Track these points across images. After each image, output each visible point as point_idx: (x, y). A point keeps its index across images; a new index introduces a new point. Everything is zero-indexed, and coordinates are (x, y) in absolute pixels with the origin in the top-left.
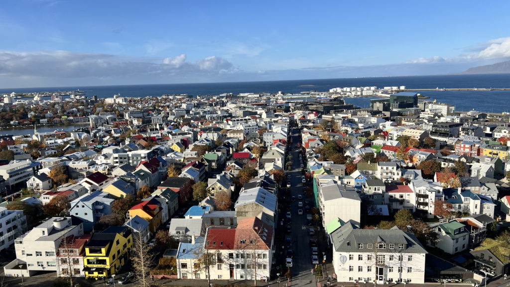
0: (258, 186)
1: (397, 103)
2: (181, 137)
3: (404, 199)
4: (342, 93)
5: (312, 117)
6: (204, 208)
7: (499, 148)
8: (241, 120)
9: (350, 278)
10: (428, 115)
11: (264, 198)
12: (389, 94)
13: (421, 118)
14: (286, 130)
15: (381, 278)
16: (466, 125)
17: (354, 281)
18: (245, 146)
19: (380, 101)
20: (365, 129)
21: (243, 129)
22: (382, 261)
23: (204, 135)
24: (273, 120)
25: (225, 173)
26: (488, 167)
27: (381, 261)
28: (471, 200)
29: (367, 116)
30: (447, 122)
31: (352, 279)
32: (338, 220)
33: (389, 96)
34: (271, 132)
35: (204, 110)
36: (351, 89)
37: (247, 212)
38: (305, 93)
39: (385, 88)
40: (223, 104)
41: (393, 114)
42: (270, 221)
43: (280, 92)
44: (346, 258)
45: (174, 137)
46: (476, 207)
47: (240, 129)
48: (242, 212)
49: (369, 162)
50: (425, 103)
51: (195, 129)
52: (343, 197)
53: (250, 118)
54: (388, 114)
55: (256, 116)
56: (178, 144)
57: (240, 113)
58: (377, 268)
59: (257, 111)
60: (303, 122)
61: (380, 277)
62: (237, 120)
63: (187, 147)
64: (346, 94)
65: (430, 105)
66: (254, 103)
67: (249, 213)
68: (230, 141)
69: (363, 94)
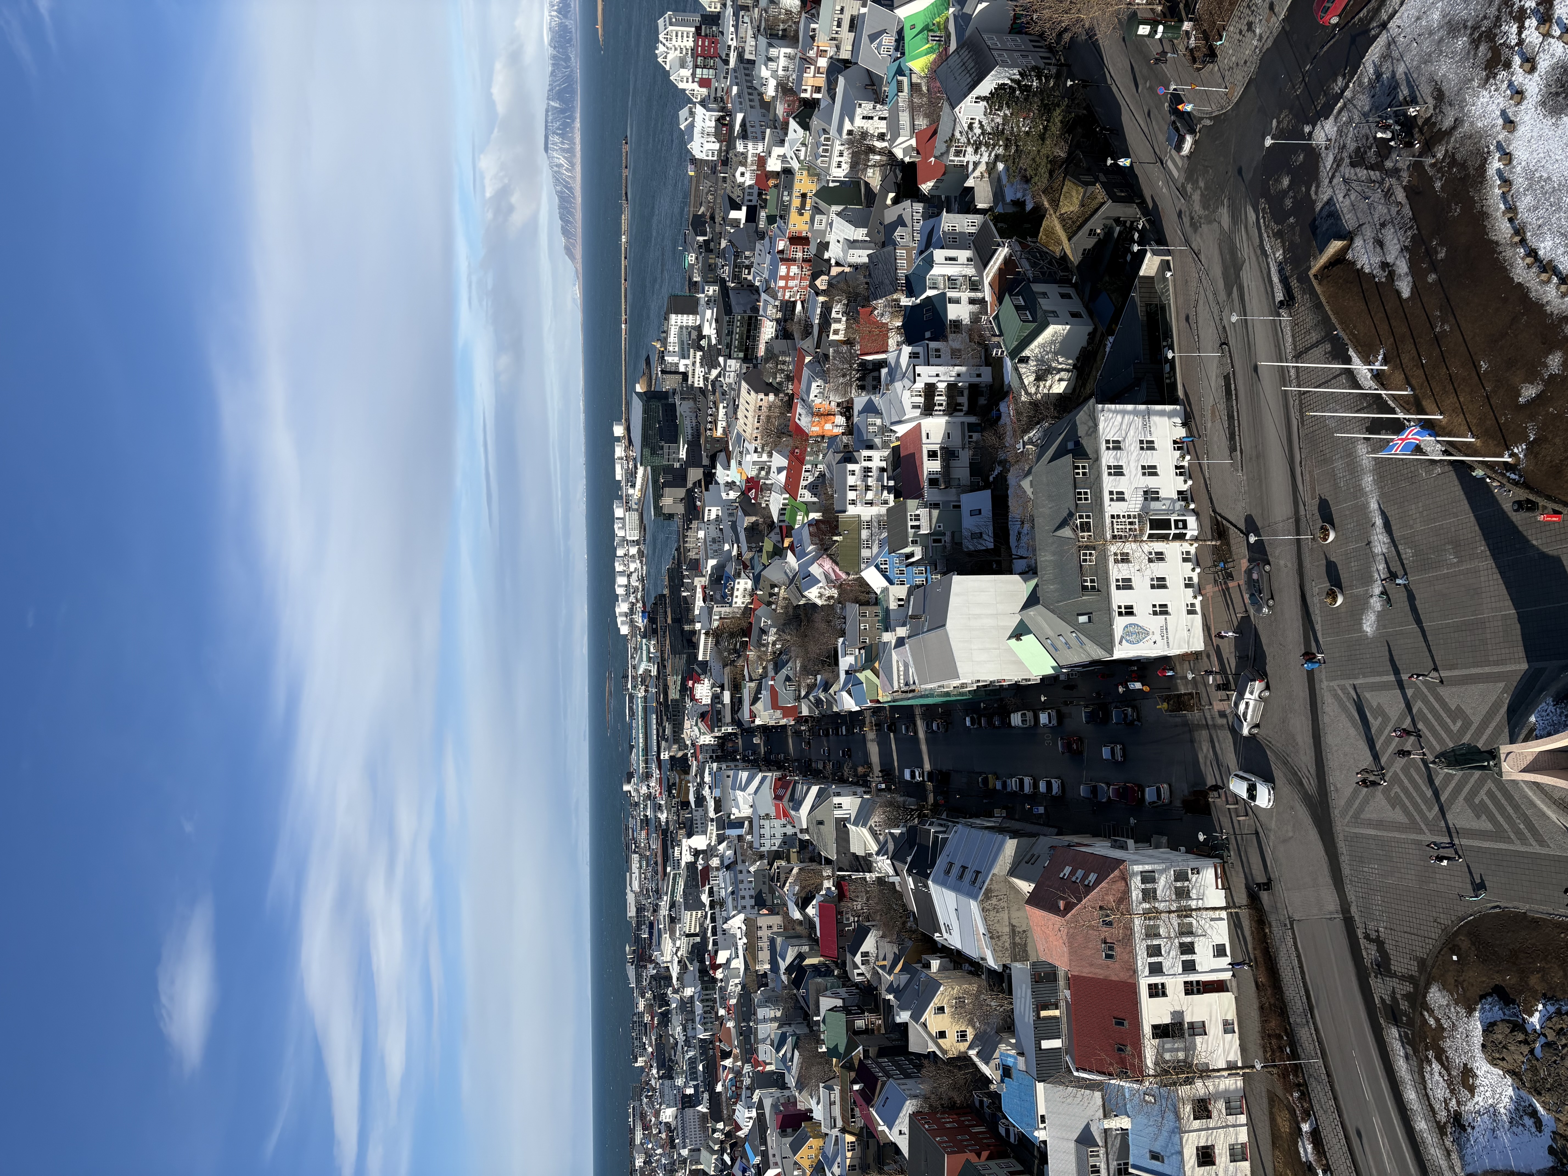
0: (926, 886)
1: (662, 448)
2: (772, 1136)
3: (942, 448)
4: (632, 599)
5: (703, 691)
6: (1007, 1072)
7: (786, 193)
8: (713, 920)
9: (1191, 612)
10: (698, 365)
11: (964, 868)
12: (636, 467)
13: (706, 386)
14: (744, 775)
15: (1180, 525)
16: (726, 272)
17: (1198, 602)
18: (797, 915)
19: (658, 496)
20: (738, 542)
21: (742, 916)
22: (1131, 523)
23: (765, 1052)
24: (712, 814)
25: (890, 990)
26: (838, 222)
27: (1128, 527)
28: (936, 271)
29: (701, 534)
30: (717, 321)
31: (1193, 605)
32: (1014, 640)
33: (641, 471)
34: (751, 823)
35: (681, 1043)
36: (622, 573)
37: (1013, 927)
38: (631, 708)
39: (618, 477)
40: (664, 978)
41: (693, 459)
42: (1036, 851)
43: (626, 788)
44: (1131, 625)
45: (772, 1160)
46: (951, 259)
47: (744, 928)
48: (1014, 945)
49: (835, 538)
50: (663, 372)
51: (747, 1081)
52: (944, 625)
53: (707, 888)
54: (695, 474)
55: (700, 867)
56: (796, 1148)
57: (690, 921)
58: (1151, 536)
59: (683, 864)
60: (720, 720)
61: (1177, 527)
62: (714, 933)
63: (807, 1116)
64: (636, 590)
65: (669, 359)
66: (660, 868)
67: (1014, 922)
68: (783, 965)
69: (636, 538)
